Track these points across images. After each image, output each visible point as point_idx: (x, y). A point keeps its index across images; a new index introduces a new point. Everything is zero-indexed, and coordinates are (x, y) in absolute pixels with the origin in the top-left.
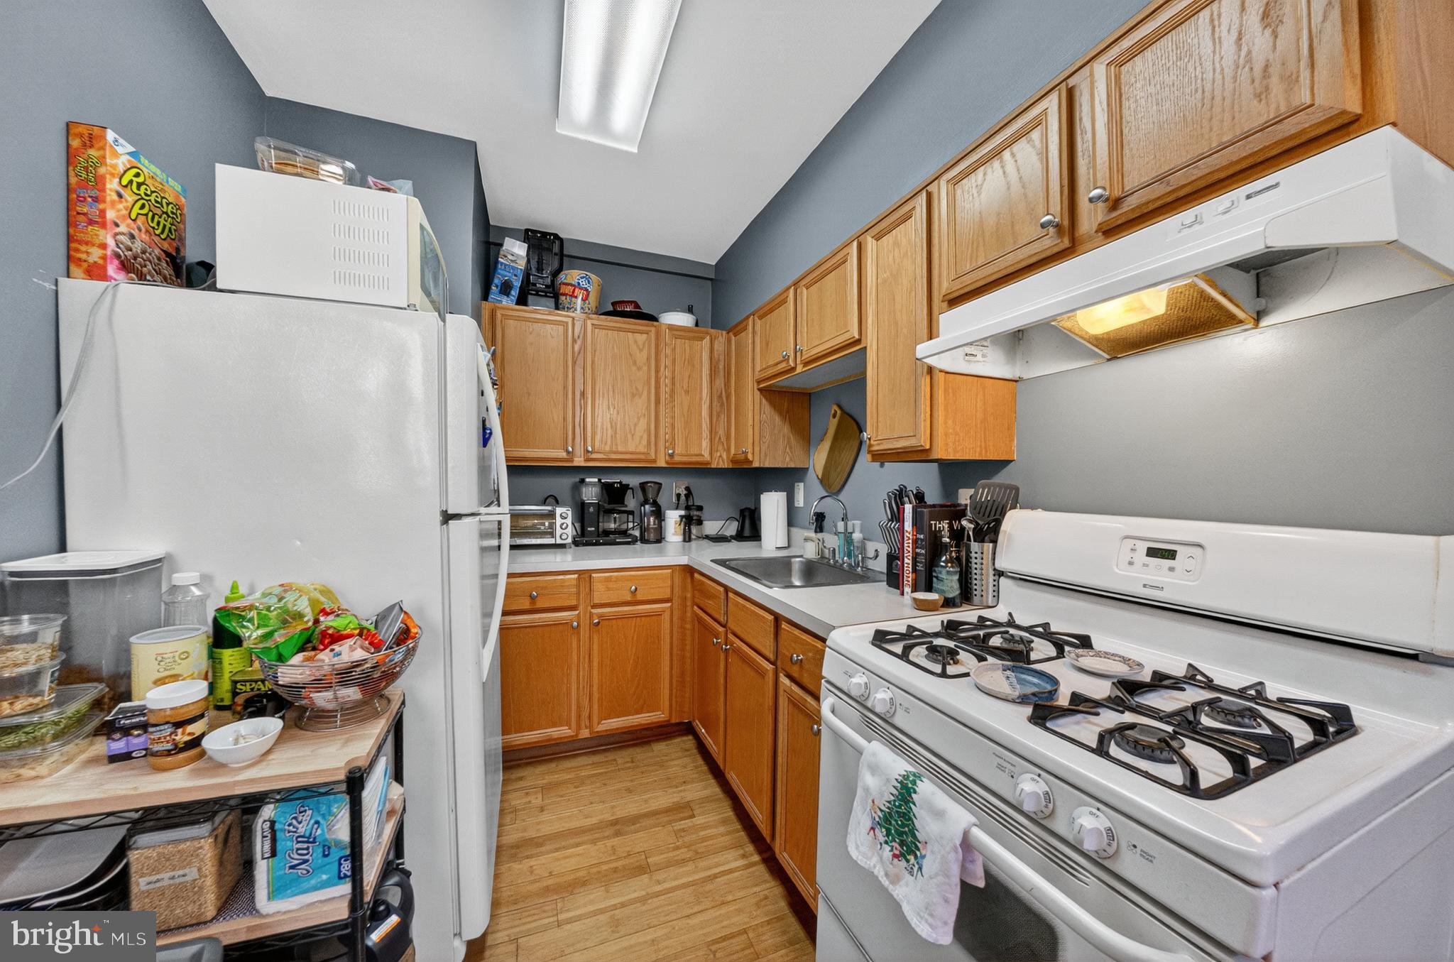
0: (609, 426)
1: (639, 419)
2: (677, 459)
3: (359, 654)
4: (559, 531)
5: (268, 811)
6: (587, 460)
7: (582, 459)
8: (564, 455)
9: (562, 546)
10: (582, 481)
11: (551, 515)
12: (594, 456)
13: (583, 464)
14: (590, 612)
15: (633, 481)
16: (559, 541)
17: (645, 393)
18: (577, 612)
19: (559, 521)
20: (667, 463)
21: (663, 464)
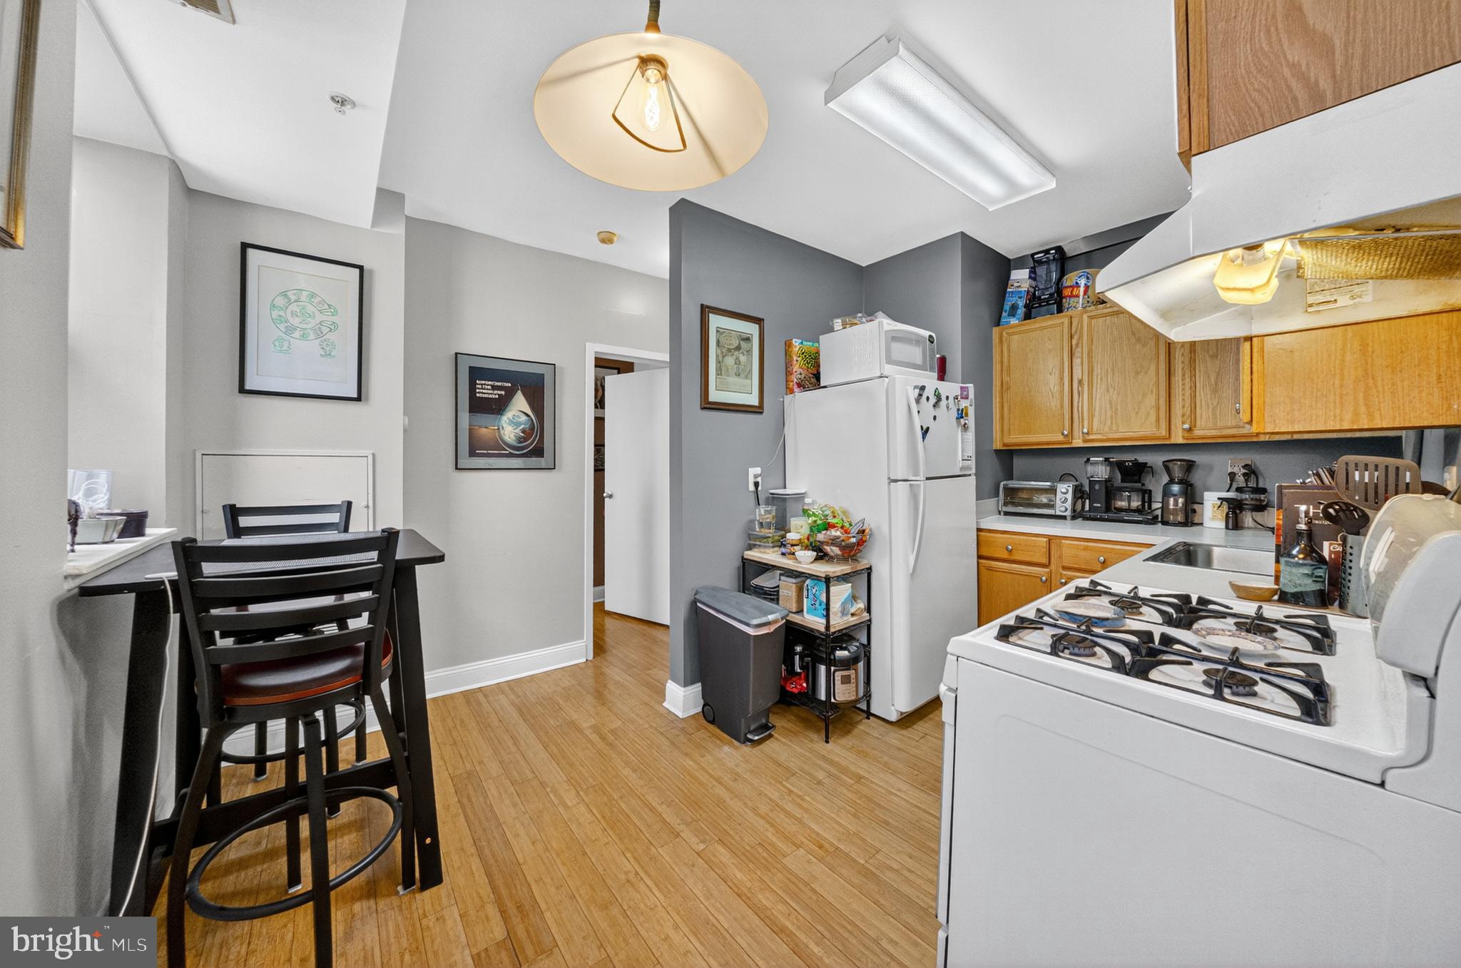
0: (1108, 406)
1: (1144, 395)
2: (1197, 432)
3: (838, 533)
4: (1058, 502)
5: (808, 582)
6: (1085, 441)
7: (1080, 441)
8: (1061, 438)
9: (1064, 518)
10: (1088, 460)
11: (1053, 490)
12: (1091, 437)
13: (1082, 445)
14: (1061, 573)
15: (1156, 460)
16: (1058, 513)
17: (1153, 368)
18: (1048, 570)
19: (1059, 496)
20: (1184, 438)
21: (1180, 441)
